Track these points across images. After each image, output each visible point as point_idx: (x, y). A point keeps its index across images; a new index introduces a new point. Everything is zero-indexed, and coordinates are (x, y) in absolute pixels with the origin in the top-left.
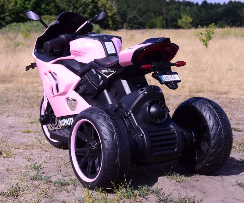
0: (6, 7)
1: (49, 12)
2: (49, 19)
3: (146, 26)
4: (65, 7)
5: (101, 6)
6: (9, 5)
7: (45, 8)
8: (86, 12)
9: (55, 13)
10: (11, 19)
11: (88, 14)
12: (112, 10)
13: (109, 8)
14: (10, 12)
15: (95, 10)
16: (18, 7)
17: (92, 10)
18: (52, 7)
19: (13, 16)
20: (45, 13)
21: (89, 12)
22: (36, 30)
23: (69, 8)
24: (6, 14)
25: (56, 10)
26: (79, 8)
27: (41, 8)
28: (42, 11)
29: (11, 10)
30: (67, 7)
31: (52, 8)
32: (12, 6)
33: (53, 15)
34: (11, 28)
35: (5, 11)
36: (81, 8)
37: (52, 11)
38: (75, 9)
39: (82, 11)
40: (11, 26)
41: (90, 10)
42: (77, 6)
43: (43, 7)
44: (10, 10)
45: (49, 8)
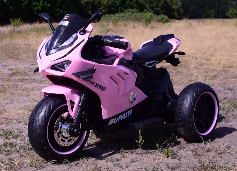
0: (102, 3)
1: (132, 6)
2: (131, 11)
3: (202, 16)
4: (144, 3)
5: (170, 2)
6: (104, 1)
7: (129, 3)
8: (158, 6)
9: (136, 7)
10: (105, 12)
11: (160, 8)
12: (177, 5)
13: (176, 3)
14: (105, 7)
15: (165, 5)
16: (110, 3)
17: (163, 5)
18: (134, 2)
19: (106, 9)
20: (129, 7)
21: (161, 6)
22: (122, 20)
23: (146, 3)
24: (102, 8)
25: (137, 5)
26: (154, 3)
27: (126, 4)
28: (127, 6)
29: (106, 5)
30: (145, 3)
31: (134, 4)
32: (106, 2)
33: (135, 9)
34: (105, 18)
35: (101, 6)
36: (155, 4)
37: (134, 5)
38: (151, 4)
39: (156, 5)
40: (104, 17)
41: (162, 5)
42: (152, 2)
43: (127, 3)
44: (104, 5)
45: (132, 3)
